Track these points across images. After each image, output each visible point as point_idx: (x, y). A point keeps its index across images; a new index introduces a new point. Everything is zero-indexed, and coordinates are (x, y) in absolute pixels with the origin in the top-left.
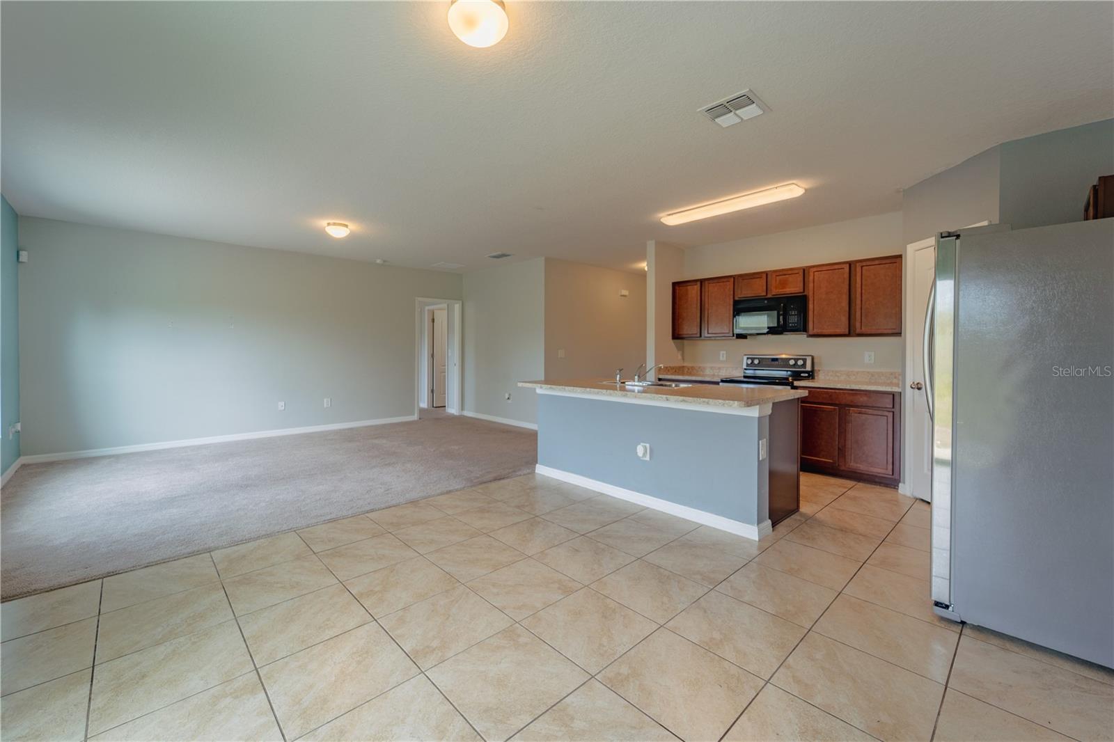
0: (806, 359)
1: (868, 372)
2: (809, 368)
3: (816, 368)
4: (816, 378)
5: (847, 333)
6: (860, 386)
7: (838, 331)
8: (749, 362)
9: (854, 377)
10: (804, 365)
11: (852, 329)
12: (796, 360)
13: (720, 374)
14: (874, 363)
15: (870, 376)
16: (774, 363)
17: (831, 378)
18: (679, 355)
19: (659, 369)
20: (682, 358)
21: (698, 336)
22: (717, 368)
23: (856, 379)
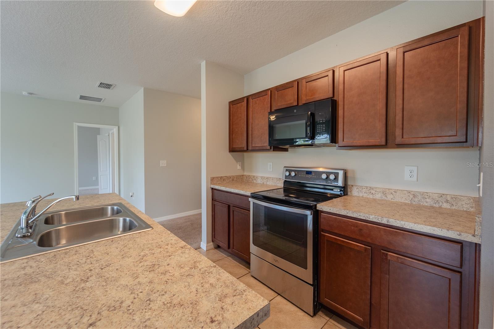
0: (338, 173)
1: (409, 192)
2: (340, 183)
3: (350, 183)
4: (349, 193)
5: (384, 143)
6: (403, 223)
7: (372, 141)
8: (287, 174)
9: (392, 196)
10: (336, 179)
11: (390, 138)
12: (328, 174)
13: (268, 183)
14: (417, 181)
15: (411, 196)
16: (308, 176)
17: (365, 195)
18: (238, 166)
19: (213, 179)
20: (242, 168)
21: (245, 149)
22: (266, 178)
23: (394, 199)
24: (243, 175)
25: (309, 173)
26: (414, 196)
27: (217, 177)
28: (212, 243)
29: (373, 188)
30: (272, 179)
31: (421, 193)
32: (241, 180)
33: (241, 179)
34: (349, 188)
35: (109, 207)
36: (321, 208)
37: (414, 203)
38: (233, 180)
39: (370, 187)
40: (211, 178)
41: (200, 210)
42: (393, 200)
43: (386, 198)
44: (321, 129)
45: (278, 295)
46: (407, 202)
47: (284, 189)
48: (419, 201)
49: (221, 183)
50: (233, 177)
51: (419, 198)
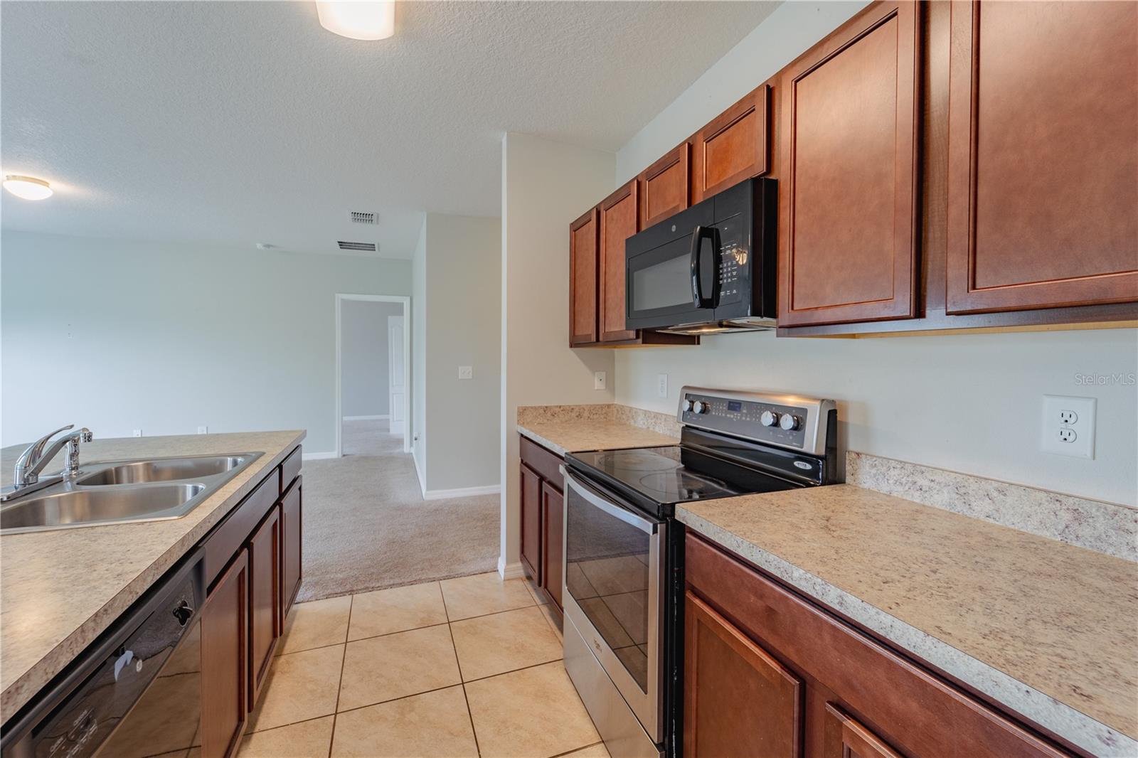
0: (804, 411)
2: (813, 443)
4: (849, 479)
8: (687, 406)
12: (777, 413)
13: (657, 429)
14: (1094, 459)
15: (1066, 517)
16: (732, 416)
17: (898, 492)
18: (597, 382)
19: (523, 412)
20: (606, 387)
21: (594, 338)
22: (653, 416)
23: (996, 515)
24: (609, 406)
25: (734, 406)
26: (1078, 516)
27: (535, 408)
28: (520, 564)
29: (923, 469)
30: (665, 420)
31: (1106, 509)
32: (605, 418)
33: (604, 415)
34: (847, 462)
35: (230, 460)
36: (684, 518)
37: (1078, 544)
38: (579, 416)
39: (915, 465)
40: (518, 408)
41: (496, 486)
42: (991, 521)
43: (966, 510)
44: (727, 275)
45: (599, 743)
46: (1047, 534)
47: (682, 449)
48: (1099, 538)
49: (545, 421)
50: (582, 408)
51: (1098, 525)
